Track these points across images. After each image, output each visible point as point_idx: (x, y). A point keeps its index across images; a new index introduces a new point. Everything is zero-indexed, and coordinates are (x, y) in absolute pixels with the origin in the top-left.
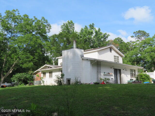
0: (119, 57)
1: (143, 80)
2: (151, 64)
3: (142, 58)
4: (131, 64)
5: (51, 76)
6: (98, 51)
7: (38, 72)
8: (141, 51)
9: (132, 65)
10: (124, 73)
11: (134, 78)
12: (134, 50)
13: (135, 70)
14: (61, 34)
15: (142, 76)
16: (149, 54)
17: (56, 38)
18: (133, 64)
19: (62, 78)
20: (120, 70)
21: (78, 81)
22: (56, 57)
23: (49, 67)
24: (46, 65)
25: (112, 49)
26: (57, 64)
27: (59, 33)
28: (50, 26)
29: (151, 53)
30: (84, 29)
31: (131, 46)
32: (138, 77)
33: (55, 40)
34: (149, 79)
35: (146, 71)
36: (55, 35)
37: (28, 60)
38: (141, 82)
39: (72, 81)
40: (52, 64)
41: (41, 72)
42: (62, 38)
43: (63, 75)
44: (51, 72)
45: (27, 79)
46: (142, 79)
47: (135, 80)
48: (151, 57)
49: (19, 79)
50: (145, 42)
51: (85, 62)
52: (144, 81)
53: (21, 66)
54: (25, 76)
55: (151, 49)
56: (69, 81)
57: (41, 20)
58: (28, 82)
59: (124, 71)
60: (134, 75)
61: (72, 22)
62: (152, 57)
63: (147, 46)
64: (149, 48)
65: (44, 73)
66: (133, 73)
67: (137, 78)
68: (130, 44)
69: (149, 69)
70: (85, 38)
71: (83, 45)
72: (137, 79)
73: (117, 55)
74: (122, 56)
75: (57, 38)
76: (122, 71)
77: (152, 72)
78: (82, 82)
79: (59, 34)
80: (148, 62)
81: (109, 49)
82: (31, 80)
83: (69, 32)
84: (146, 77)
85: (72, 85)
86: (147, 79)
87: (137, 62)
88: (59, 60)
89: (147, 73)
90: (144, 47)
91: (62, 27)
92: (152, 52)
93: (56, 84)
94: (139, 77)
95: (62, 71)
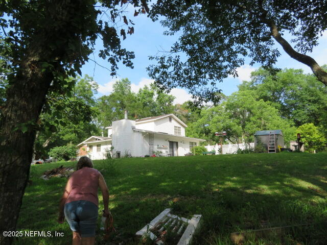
0: (180, 128)
5: (99, 150)
6: (155, 121)
7: (83, 144)
10: (181, 146)
13: (196, 143)
14: (112, 96)
17: (106, 101)
19: (111, 151)
20: (177, 143)
21: (129, 154)
22: (105, 127)
23: (97, 139)
24: (93, 137)
25: (172, 119)
26: (106, 135)
27: (111, 94)
28: (97, 86)
30: (143, 89)
33: (104, 103)
36: (105, 97)
37: (71, 130)
39: (122, 154)
40: (100, 135)
41: (86, 145)
42: (114, 101)
43: (112, 148)
44: (99, 145)
45: (68, 154)
46: (198, 152)
49: (58, 154)
51: (136, 135)
53: (61, 138)
54: (66, 149)
56: (119, 154)
57: (85, 78)
58: (70, 157)
59: (182, 144)
61: (127, 80)
65: (91, 146)
66: (194, 146)
70: (144, 100)
71: (141, 111)
73: (178, 125)
74: (184, 127)
75: (108, 100)
76: (179, 144)
78: (133, 155)
79: (111, 96)
81: (168, 119)
82: (74, 155)
83: (123, 93)
85: (122, 158)
88: (109, 130)
91: (114, 86)
93: (105, 158)
94: (194, 150)
95: (111, 144)
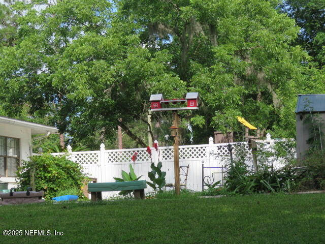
1: (52, 189)
2: (91, 116)
3: (54, 84)
4: (6, 109)
8: (50, 51)
9: (10, 115)
11: (12, 180)
12: (21, 44)
13: (17, 141)
15: (45, 168)
16: (86, 68)
18: (13, 112)
29: (94, 61)
31: (8, 22)
32: (28, 172)
34: (76, 183)
35: (69, 147)
38: (40, 198)
47: (16, 186)
48: (93, 80)
50: (72, 12)
52: (55, 191)
55: (94, 43)
60: (11, 163)
62: (96, 80)
63: (79, 29)
64: (86, 40)
66: (11, 152)
67: (23, 176)
68: (5, 12)
69: (82, 135)
72: (25, 184)
77: (93, 152)
80: (81, 102)
84: (63, 173)
86: (70, 181)
87: (33, 101)
89: (72, 156)
90: (64, 32)
92: (98, 57)
94: (33, 174)
